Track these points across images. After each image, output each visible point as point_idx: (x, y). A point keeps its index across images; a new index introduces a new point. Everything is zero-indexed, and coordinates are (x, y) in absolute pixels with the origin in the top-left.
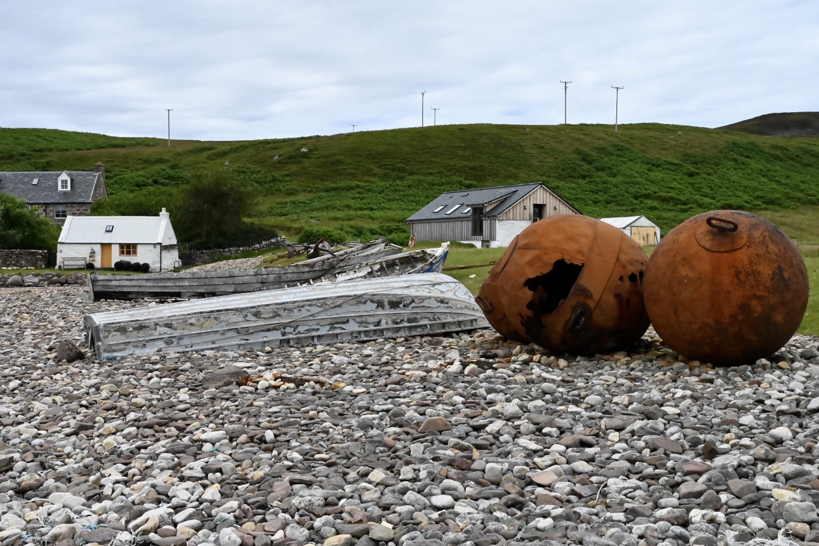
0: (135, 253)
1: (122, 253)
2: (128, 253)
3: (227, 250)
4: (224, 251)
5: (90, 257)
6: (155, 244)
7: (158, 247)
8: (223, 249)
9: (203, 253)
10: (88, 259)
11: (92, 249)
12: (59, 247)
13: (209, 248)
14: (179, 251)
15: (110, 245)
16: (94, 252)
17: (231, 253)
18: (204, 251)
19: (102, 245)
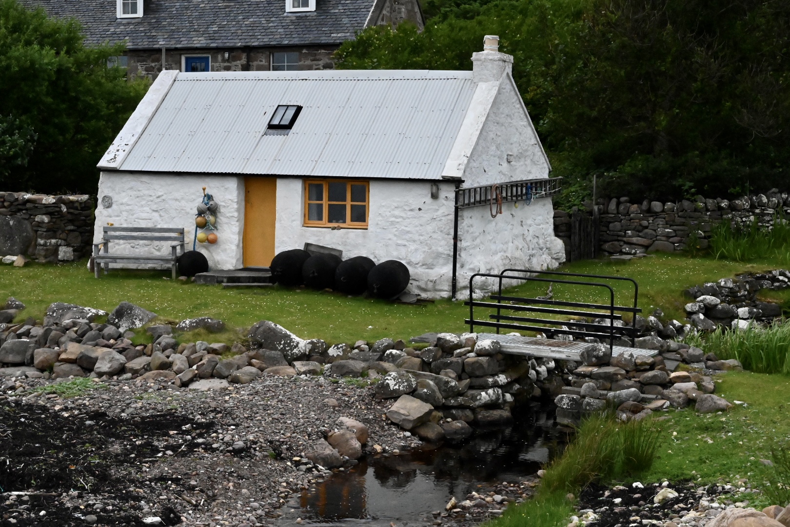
0: (360, 216)
1: (312, 214)
2: (337, 216)
3: (743, 203)
4: (732, 208)
5: (201, 226)
6: (435, 185)
7: (448, 193)
8: (731, 197)
9: (649, 211)
10: (189, 238)
11: (209, 197)
12: (105, 186)
13: (677, 195)
14: (556, 205)
15: (270, 180)
16: (213, 210)
17: (760, 217)
18: (657, 206)
19: (248, 181)
